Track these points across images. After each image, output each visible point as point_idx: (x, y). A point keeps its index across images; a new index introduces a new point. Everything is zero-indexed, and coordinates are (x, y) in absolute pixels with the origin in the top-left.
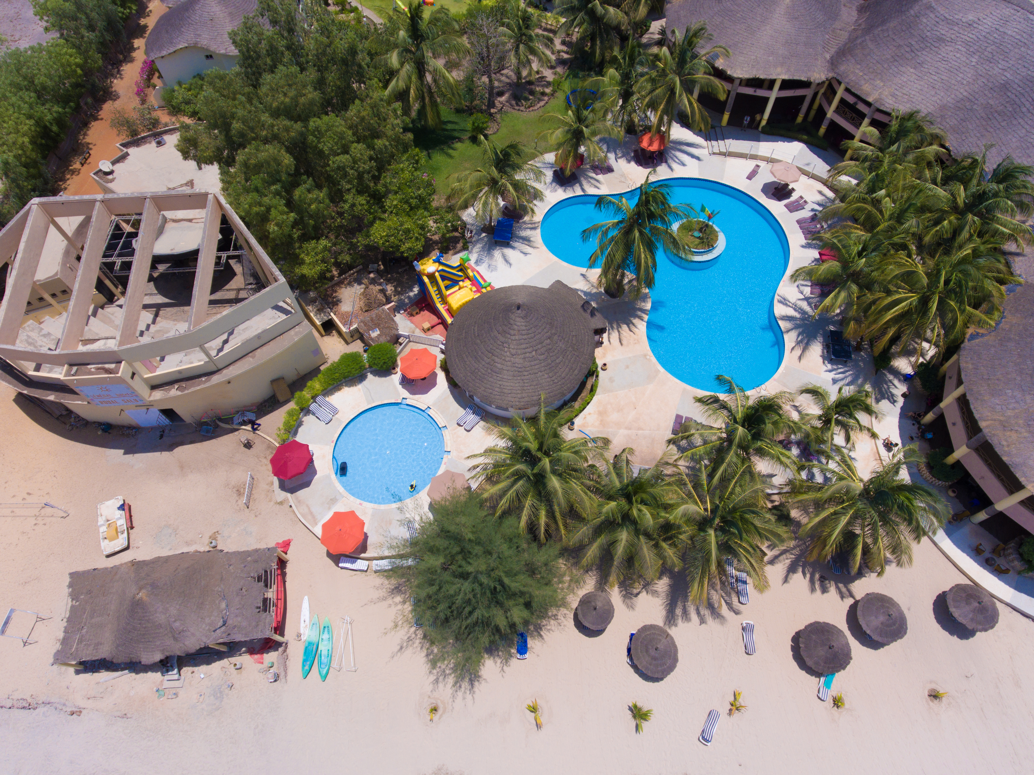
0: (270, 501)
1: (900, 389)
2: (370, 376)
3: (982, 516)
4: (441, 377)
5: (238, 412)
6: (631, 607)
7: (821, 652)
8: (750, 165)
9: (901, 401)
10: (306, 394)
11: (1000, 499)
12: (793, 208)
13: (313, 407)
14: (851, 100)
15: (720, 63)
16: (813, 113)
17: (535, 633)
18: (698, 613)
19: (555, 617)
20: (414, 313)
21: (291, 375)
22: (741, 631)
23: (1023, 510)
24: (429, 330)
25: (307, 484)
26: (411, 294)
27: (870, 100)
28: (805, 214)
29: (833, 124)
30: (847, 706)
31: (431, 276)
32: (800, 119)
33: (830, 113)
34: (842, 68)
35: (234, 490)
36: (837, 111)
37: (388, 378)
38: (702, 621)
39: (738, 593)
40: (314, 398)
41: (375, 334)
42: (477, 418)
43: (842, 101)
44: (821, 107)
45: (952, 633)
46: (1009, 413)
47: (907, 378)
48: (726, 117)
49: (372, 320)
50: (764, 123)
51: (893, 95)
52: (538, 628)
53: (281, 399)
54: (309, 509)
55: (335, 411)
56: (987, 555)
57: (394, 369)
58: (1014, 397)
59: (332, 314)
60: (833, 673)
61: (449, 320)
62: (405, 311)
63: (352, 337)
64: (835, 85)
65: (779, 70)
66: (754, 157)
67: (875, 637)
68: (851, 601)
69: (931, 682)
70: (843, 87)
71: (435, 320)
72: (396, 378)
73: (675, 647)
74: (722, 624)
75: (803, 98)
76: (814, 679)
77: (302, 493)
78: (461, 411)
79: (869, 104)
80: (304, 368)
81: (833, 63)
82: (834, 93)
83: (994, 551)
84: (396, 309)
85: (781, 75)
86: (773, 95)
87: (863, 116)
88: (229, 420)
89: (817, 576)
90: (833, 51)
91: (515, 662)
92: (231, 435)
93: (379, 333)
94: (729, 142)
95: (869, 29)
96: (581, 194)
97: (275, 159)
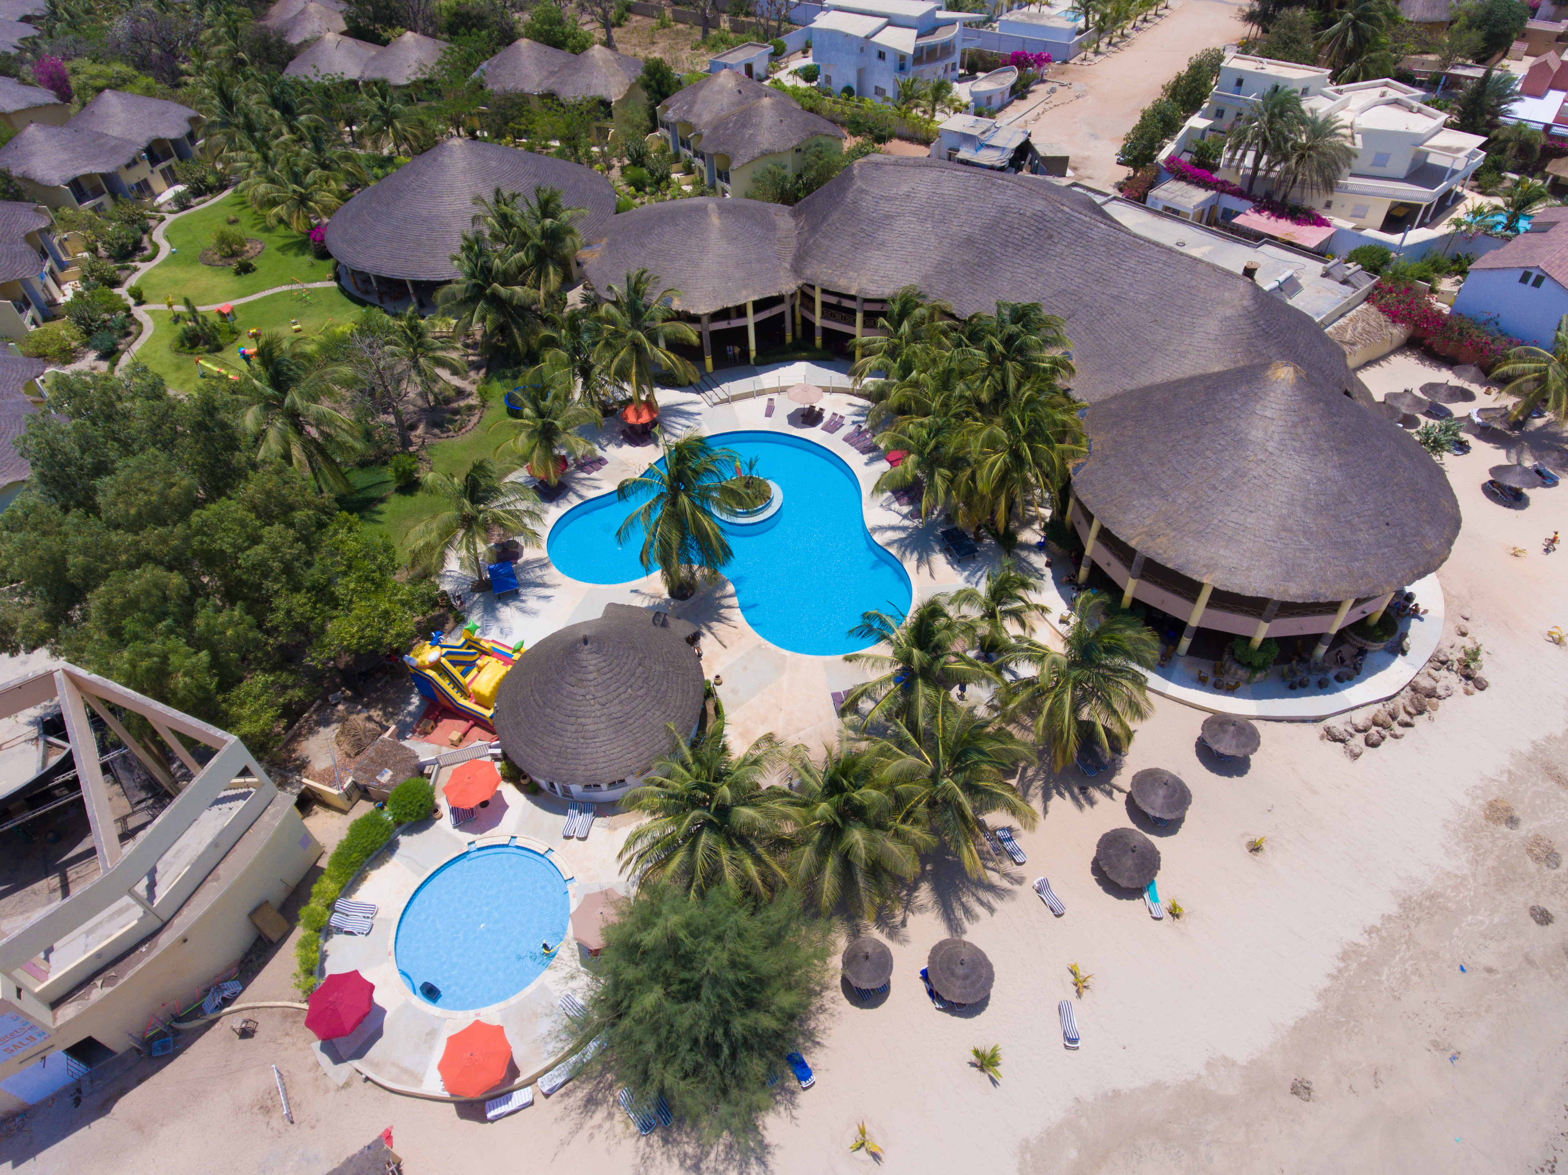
0: (327, 1091)
1: (1039, 561)
2: (403, 839)
3: (1185, 643)
4: (510, 792)
5: (207, 991)
6: (905, 941)
7: (1129, 861)
8: (763, 401)
9: (1048, 572)
10: (315, 905)
11: (1190, 614)
12: (834, 426)
13: (335, 920)
14: (833, 300)
15: (677, 305)
16: (799, 328)
17: (808, 1044)
18: (982, 903)
19: (822, 1009)
20: (429, 728)
21: (277, 894)
22: (1036, 895)
23: (1213, 612)
24: (460, 740)
25: (378, 1033)
26: (411, 708)
27: (853, 292)
28: (848, 429)
29: (826, 331)
30: (1185, 910)
31: (436, 666)
32: (789, 338)
33: (818, 321)
34: (808, 272)
35: (255, 1110)
36: (824, 316)
37: (432, 829)
38: (992, 910)
39: (1011, 855)
40: (330, 906)
41: (386, 777)
42: (589, 816)
43: (824, 305)
44: (804, 319)
45: (1230, 775)
46: (1148, 522)
47: (1040, 547)
48: (709, 361)
49: (372, 760)
50: (753, 354)
51: (873, 281)
52: (810, 1035)
53: (274, 937)
54: (398, 1066)
55: (371, 911)
56: (1211, 680)
57: (436, 811)
58: (1142, 505)
59: (305, 780)
60: (1152, 882)
61: (488, 713)
62: (414, 732)
63: (349, 799)
64: (809, 291)
65: (744, 293)
66: (761, 393)
67: (1167, 816)
68: (1123, 797)
69: (1243, 836)
70: (818, 290)
71: (463, 725)
72: (445, 822)
73: (980, 951)
74: (1013, 899)
75: (782, 314)
76: (1138, 902)
77: (374, 1053)
78: (561, 820)
79: (853, 298)
80: (293, 877)
81: (796, 270)
82: (813, 300)
83: (1215, 672)
84: (401, 734)
85: (748, 297)
86: (751, 321)
87: (853, 312)
88: (196, 1012)
89: (1076, 790)
90: (789, 259)
91: (803, 1098)
92: (209, 1034)
93: (390, 773)
94: (725, 386)
95: (814, 229)
96: (580, 501)
97: (156, 585)
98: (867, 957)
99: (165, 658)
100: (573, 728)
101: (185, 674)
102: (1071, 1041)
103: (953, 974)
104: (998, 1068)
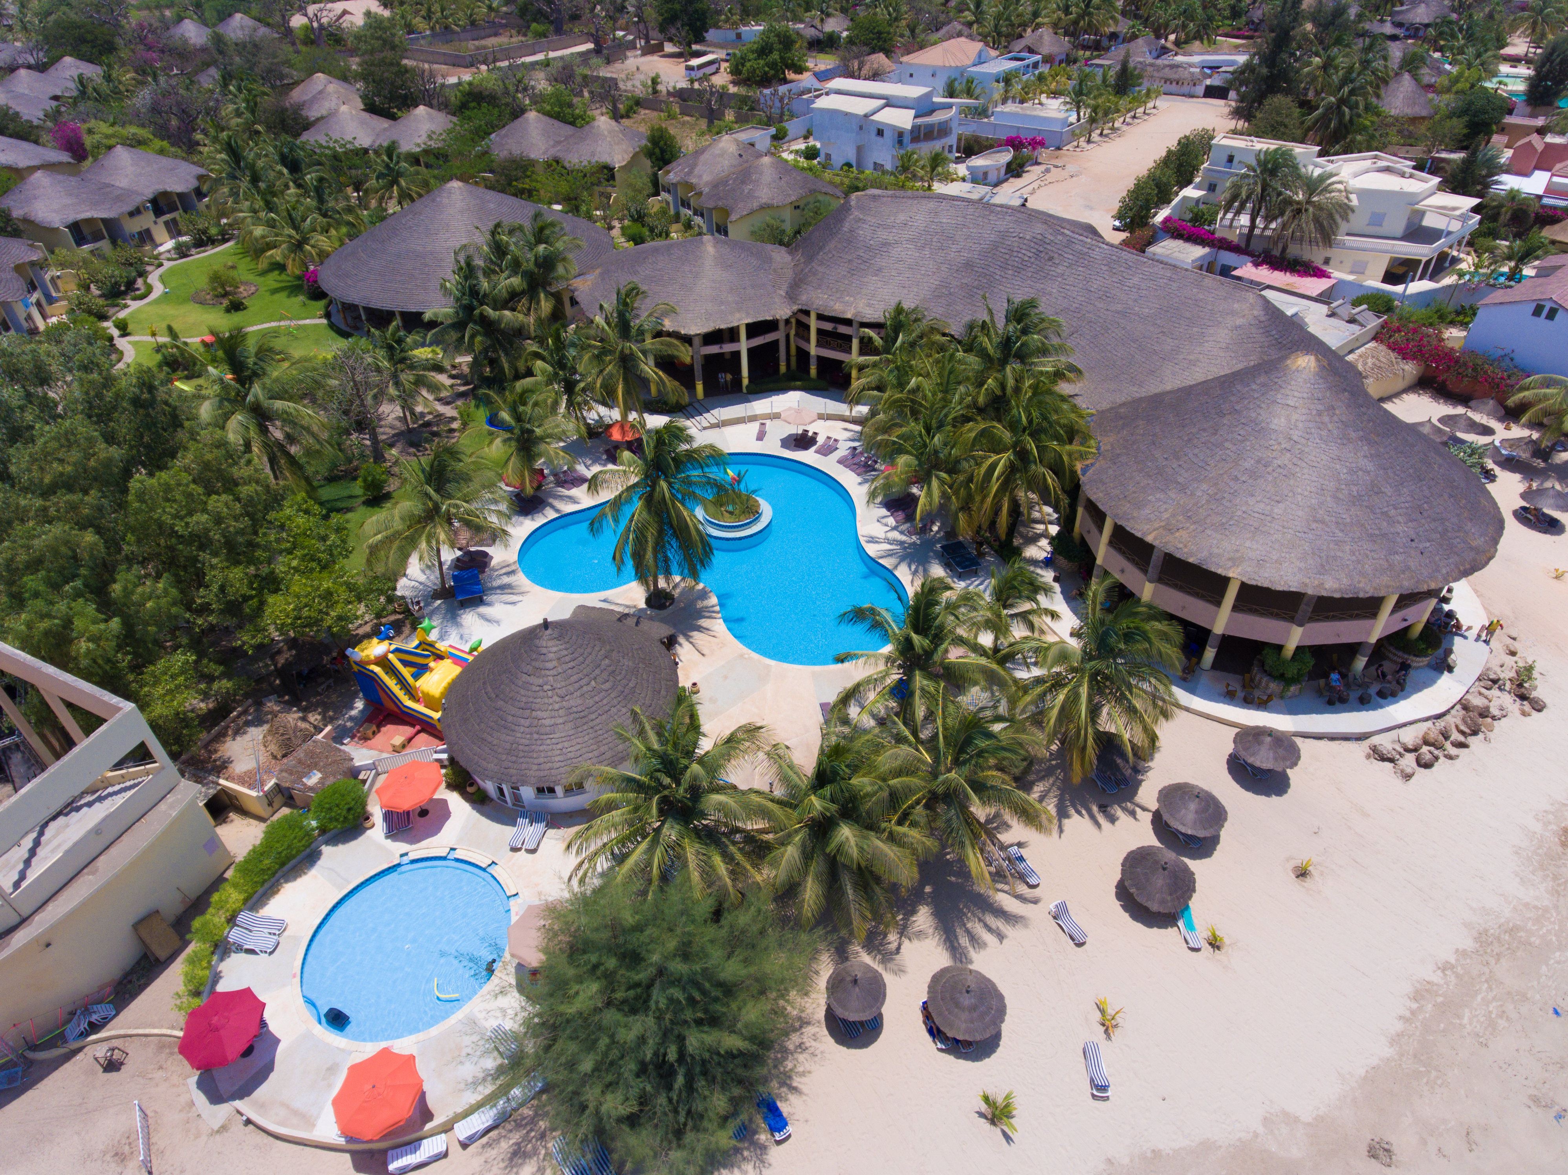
0: (198, 1136)
1: (1047, 576)
2: (326, 850)
3: (1210, 654)
4: (455, 801)
5: (73, 1013)
6: (900, 971)
7: (1159, 881)
8: (755, 427)
9: (1057, 587)
10: (214, 917)
11: (1213, 621)
12: (828, 449)
13: (235, 935)
14: (828, 326)
15: (668, 325)
16: (793, 360)
17: (784, 1090)
18: (990, 929)
19: (801, 1047)
20: (370, 732)
21: (172, 905)
22: (1053, 922)
23: (1241, 617)
24: (404, 746)
25: (267, 1069)
26: (354, 713)
27: (849, 316)
28: (843, 450)
29: (820, 359)
30: (1227, 941)
31: (382, 661)
32: (783, 368)
33: (813, 349)
34: (804, 298)
35: (108, 1158)
36: (819, 344)
37: (361, 839)
38: (1001, 937)
39: (1022, 877)
40: (232, 920)
41: (314, 779)
42: (541, 827)
43: (820, 332)
44: (798, 348)
45: (1268, 795)
47: (1048, 563)
48: (700, 387)
49: (300, 762)
50: (745, 382)
51: (869, 305)
52: (786, 1081)
53: (162, 954)
54: (287, 1106)
55: (280, 927)
56: (1240, 694)
57: (368, 818)
58: (1159, 500)
59: (222, 781)
60: (1187, 907)
61: (436, 715)
62: (353, 737)
63: (270, 804)
64: (803, 318)
65: (738, 315)
66: (753, 418)
67: (1201, 834)
68: (1149, 816)
69: (1288, 860)
70: (813, 316)
71: (409, 731)
72: (377, 831)
73: (989, 980)
74: (1026, 926)
75: (776, 343)
76: (1171, 931)
77: (262, 1092)
78: (508, 832)
79: (848, 322)
80: (193, 887)
81: (791, 296)
82: (808, 327)
83: (1244, 687)
84: (338, 737)
85: (741, 319)
86: (743, 346)
87: (848, 339)
88: (57, 1040)
89: (1095, 809)
90: (785, 287)
91: (775, 1154)
92: (67, 1066)
93: (319, 775)
94: (715, 412)
95: (810, 258)
96: (556, 515)
97: (66, 543)
98: (855, 981)
99: (68, 623)
100: (527, 723)
101: (89, 640)
102: (1100, 1089)
103: (957, 1005)
104: (1012, 1121)
